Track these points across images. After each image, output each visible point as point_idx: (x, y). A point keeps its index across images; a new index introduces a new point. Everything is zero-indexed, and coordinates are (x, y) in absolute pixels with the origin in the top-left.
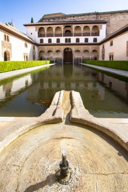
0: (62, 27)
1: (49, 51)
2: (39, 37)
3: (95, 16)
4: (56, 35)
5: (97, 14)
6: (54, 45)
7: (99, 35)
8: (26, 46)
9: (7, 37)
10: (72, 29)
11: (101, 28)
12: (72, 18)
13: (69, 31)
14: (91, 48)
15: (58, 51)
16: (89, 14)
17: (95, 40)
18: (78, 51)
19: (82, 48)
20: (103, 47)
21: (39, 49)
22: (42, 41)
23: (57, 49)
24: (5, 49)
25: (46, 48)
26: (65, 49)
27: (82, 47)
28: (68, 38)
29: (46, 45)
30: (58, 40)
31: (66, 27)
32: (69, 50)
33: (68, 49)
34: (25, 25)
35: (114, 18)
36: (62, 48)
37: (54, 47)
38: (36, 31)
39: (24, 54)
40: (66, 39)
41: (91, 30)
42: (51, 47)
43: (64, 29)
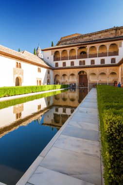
0: (76, 48)
1: (64, 75)
2: (54, 60)
3: (114, 32)
4: (71, 58)
5: (116, 29)
6: (68, 68)
7: (118, 55)
8: (39, 71)
9: (19, 65)
10: (87, 49)
11: (121, 46)
12: (88, 38)
13: (84, 53)
14: (108, 70)
16: (106, 31)
17: (113, 60)
18: (94, 74)
19: (97, 71)
20: (122, 69)
21: (54, 73)
22: (57, 64)
23: (72, 73)
24: (17, 76)
25: (61, 72)
26: (80, 73)
27: (97, 69)
28: (82, 60)
29: (61, 69)
30: (72, 63)
31: (80, 48)
32: (85, 74)
33: (83, 72)
36: (76, 71)
37: (68, 71)
38: (52, 55)
39: (37, 78)
40: (80, 62)
41: (108, 49)
42: (66, 70)
43: (78, 50)
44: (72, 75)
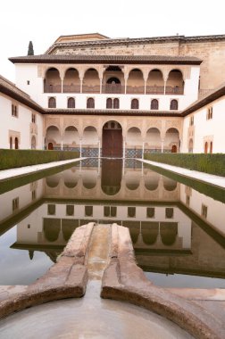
0: (101, 69)
1: (71, 129)
2: (45, 91)
3: (176, 45)
4: (86, 90)
5: (182, 40)
6: (81, 113)
7: (182, 93)
8: (15, 112)
10: (123, 74)
11: (189, 77)
14: (163, 124)
16: (162, 40)
17: (174, 104)
18: (135, 130)
19: (144, 124)
20: (192, 123)
21: (45, 123)
22: (52, 101)
23: (89, 123)
26: (106, 125)
27: (144, 119)
28: (113, 96)
30: (90, 102)
31: (110, 69)
32: (116, 128)
33: (113, 123)
34: (14, 61)
35: (218, 52)
36: (99, 123)
37: (80, 118)
38: (39, 76)
39: (10, 131)
40: (109, 100)
42: (74, 117)
43: (104, 74)
44: (90, 129)
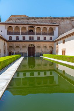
0: (27, 27)
1: (17, 47)
3: (50, 20)
4: (22, 34)
5: (52, 18)
7: (53, 35)
10: (34, 29)
11: (55, 30)
13: (32, 31)
14: (48, 45)
15: (24, 47)
16: (46, 18)
17: (51, 38)
18: (39, 47)
19: (42, 44)
20: (57, 44)
21: (8, 45)
23: (23, 45)
25: (14, 44)
26: (29, 45)
30: (24, 38)
31: (30, 27)
32: (32, 46)
35: (63, 22)
40: (30, 37)
41: (48, 31)
42: (18, 43)
